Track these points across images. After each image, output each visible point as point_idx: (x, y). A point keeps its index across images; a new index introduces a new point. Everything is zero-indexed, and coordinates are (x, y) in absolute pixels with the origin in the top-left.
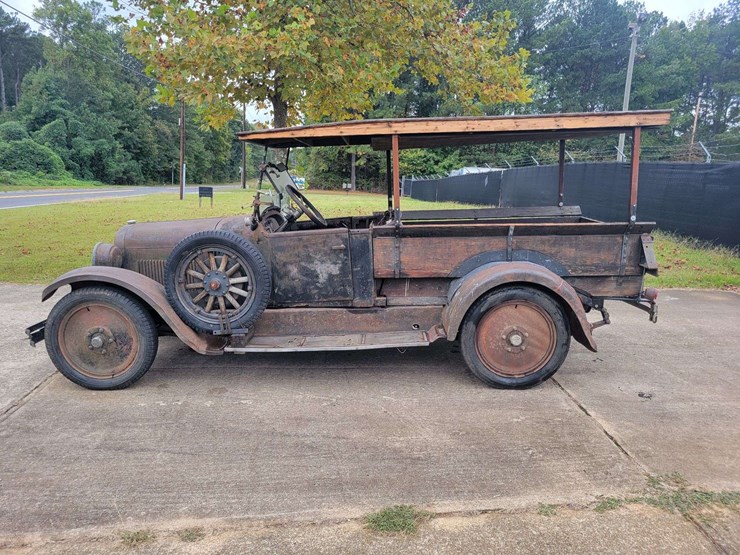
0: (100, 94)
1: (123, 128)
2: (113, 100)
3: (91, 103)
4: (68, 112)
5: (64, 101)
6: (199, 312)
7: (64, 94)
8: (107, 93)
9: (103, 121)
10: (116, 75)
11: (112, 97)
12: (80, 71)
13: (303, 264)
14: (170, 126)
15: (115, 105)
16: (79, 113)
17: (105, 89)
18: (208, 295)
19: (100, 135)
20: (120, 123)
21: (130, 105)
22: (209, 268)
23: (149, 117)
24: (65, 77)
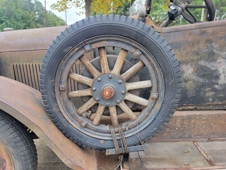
0: (18, 15)
1: (26, 26)
2: (22, 17)
3: (15, 17)
4: (7, 21)
5: (5, 17)
6: (86, 126)
7: (5, 15)
8: (20, 14)
9: (19, 24)
10: (22, 8)
11: (22, 15)
12: (10, 7)
13: (202, 63)
14: (41, 25)
15: (23, 18)
16: (11, 21)
17: (19, 13)
18: (97, 105)
19: (18, 28)
20: (25, 24)
21: (28, 18)
22: (100, 71)
23: (34, 22)
24: (5, 9)
